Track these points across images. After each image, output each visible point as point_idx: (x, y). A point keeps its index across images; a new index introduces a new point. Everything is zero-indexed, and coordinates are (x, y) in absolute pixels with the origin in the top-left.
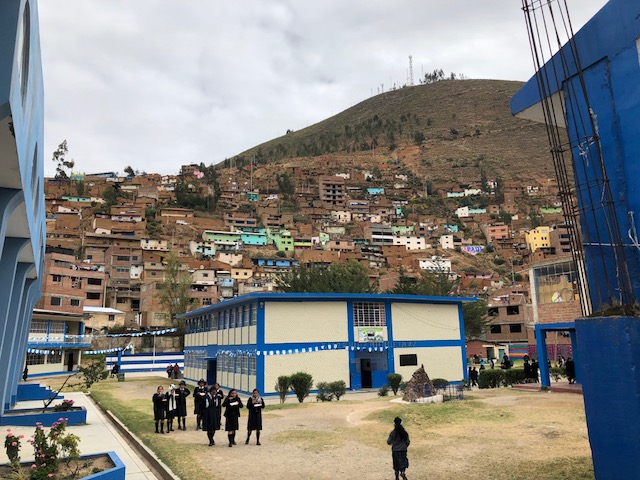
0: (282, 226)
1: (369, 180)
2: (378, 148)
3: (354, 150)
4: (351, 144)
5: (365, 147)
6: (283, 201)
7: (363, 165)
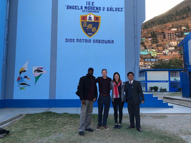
0: (153, 48)
1: (184, 30)
2: (188, 18)
3: (179, 20)
4: (178, 17)
5: (183, 18)
6: (153, 40)
7: (182, 25)
